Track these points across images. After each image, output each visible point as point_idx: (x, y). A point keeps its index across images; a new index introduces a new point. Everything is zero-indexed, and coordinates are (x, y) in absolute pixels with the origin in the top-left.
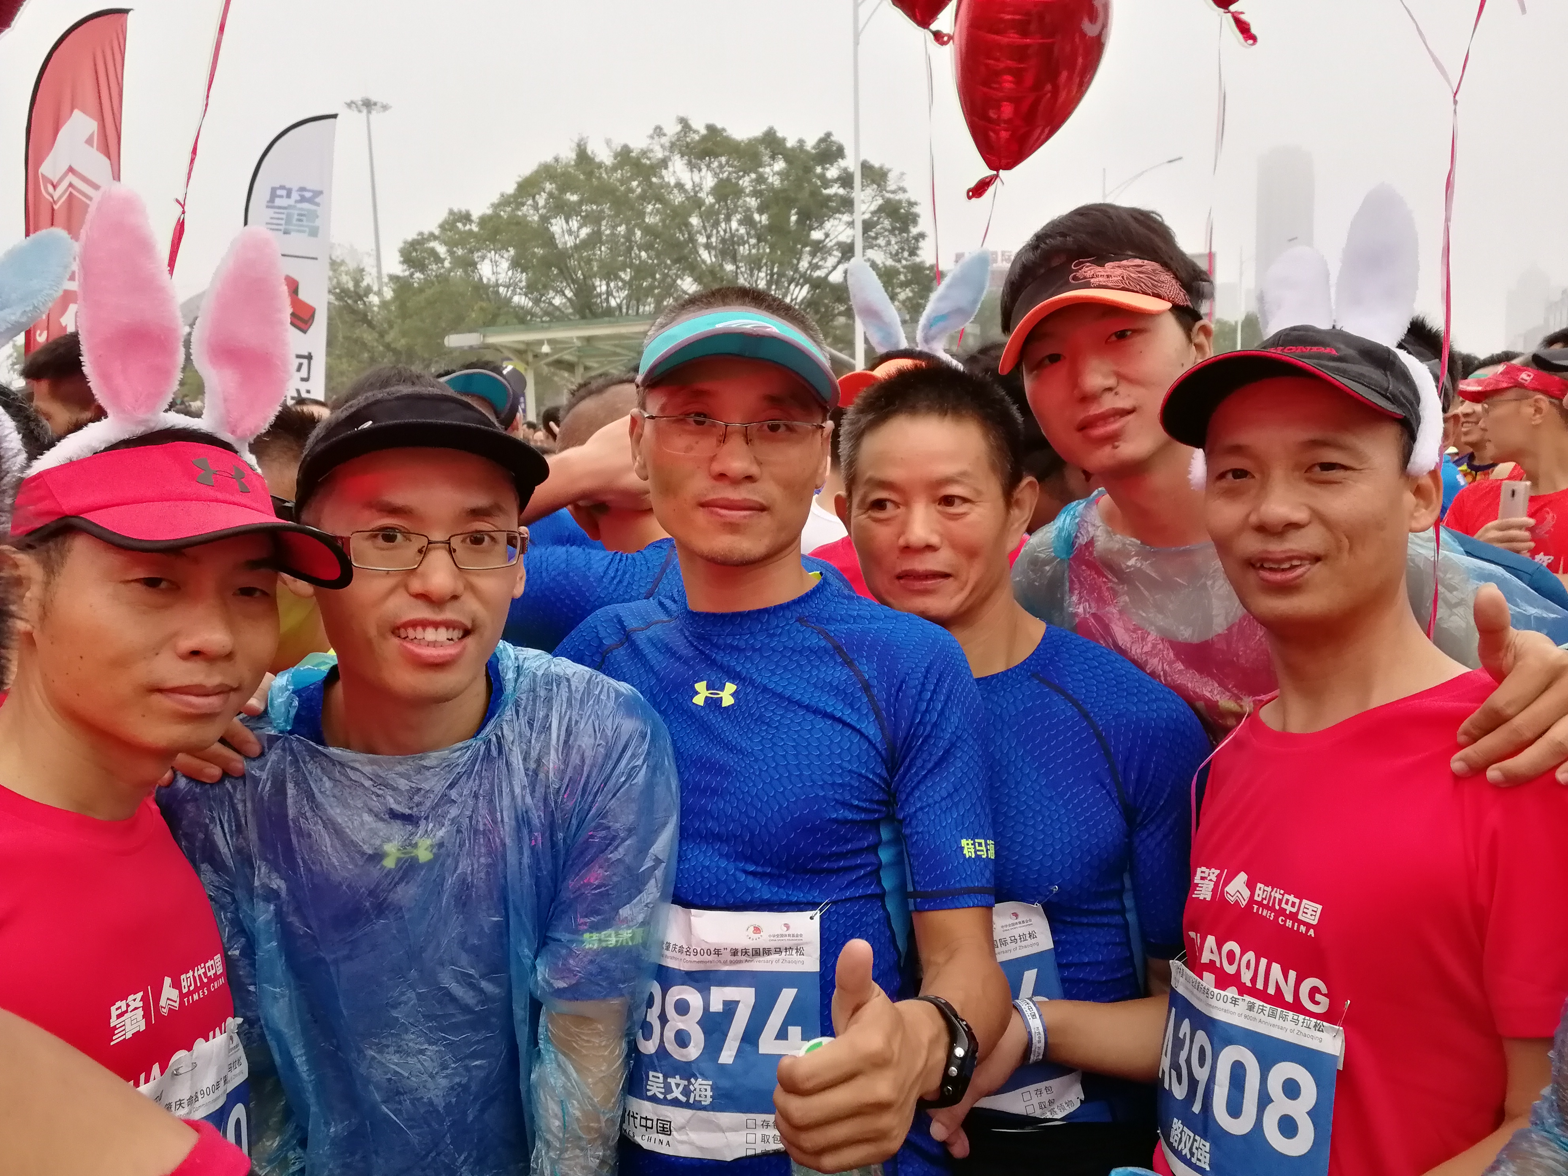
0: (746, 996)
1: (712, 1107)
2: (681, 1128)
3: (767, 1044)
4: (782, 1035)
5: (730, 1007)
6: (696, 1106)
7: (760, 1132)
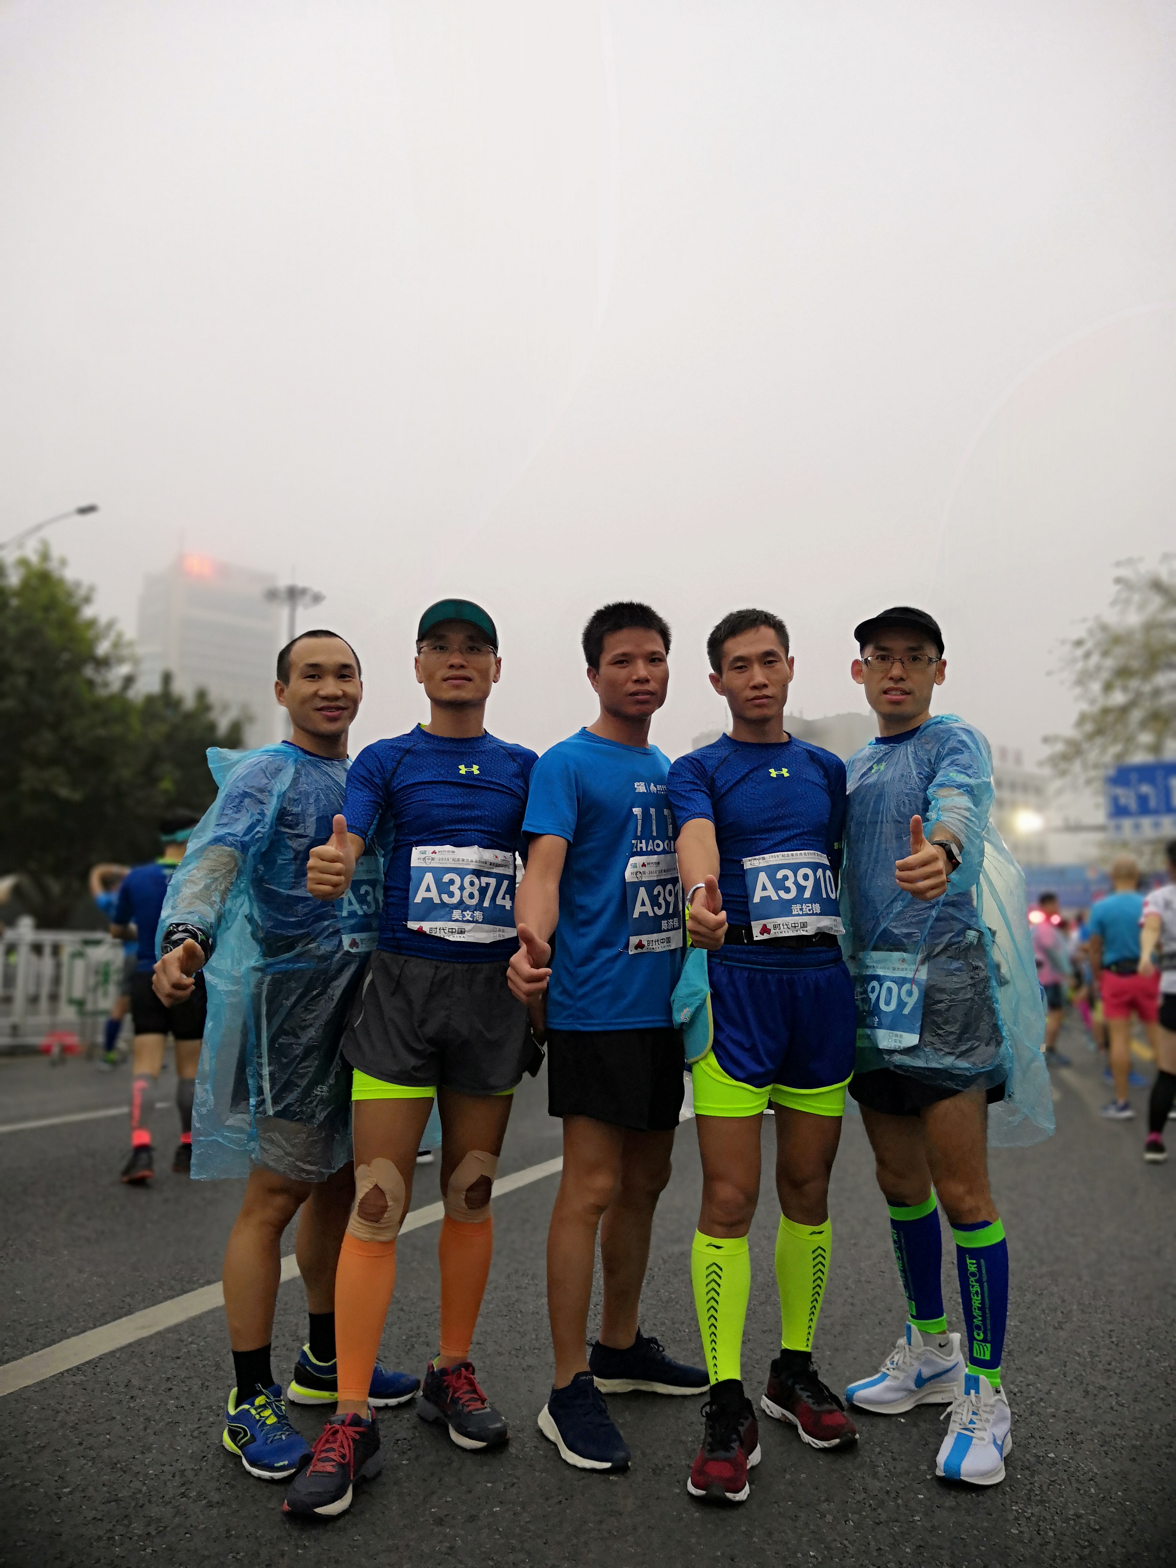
0: (493, 881)
1: (481, 923)
2: (469, 931)
3: (499, 901)
4: (504, 898)
5: (488, 884)
6: (477, 922)
7: (498, 933)
